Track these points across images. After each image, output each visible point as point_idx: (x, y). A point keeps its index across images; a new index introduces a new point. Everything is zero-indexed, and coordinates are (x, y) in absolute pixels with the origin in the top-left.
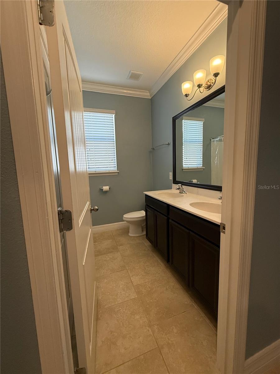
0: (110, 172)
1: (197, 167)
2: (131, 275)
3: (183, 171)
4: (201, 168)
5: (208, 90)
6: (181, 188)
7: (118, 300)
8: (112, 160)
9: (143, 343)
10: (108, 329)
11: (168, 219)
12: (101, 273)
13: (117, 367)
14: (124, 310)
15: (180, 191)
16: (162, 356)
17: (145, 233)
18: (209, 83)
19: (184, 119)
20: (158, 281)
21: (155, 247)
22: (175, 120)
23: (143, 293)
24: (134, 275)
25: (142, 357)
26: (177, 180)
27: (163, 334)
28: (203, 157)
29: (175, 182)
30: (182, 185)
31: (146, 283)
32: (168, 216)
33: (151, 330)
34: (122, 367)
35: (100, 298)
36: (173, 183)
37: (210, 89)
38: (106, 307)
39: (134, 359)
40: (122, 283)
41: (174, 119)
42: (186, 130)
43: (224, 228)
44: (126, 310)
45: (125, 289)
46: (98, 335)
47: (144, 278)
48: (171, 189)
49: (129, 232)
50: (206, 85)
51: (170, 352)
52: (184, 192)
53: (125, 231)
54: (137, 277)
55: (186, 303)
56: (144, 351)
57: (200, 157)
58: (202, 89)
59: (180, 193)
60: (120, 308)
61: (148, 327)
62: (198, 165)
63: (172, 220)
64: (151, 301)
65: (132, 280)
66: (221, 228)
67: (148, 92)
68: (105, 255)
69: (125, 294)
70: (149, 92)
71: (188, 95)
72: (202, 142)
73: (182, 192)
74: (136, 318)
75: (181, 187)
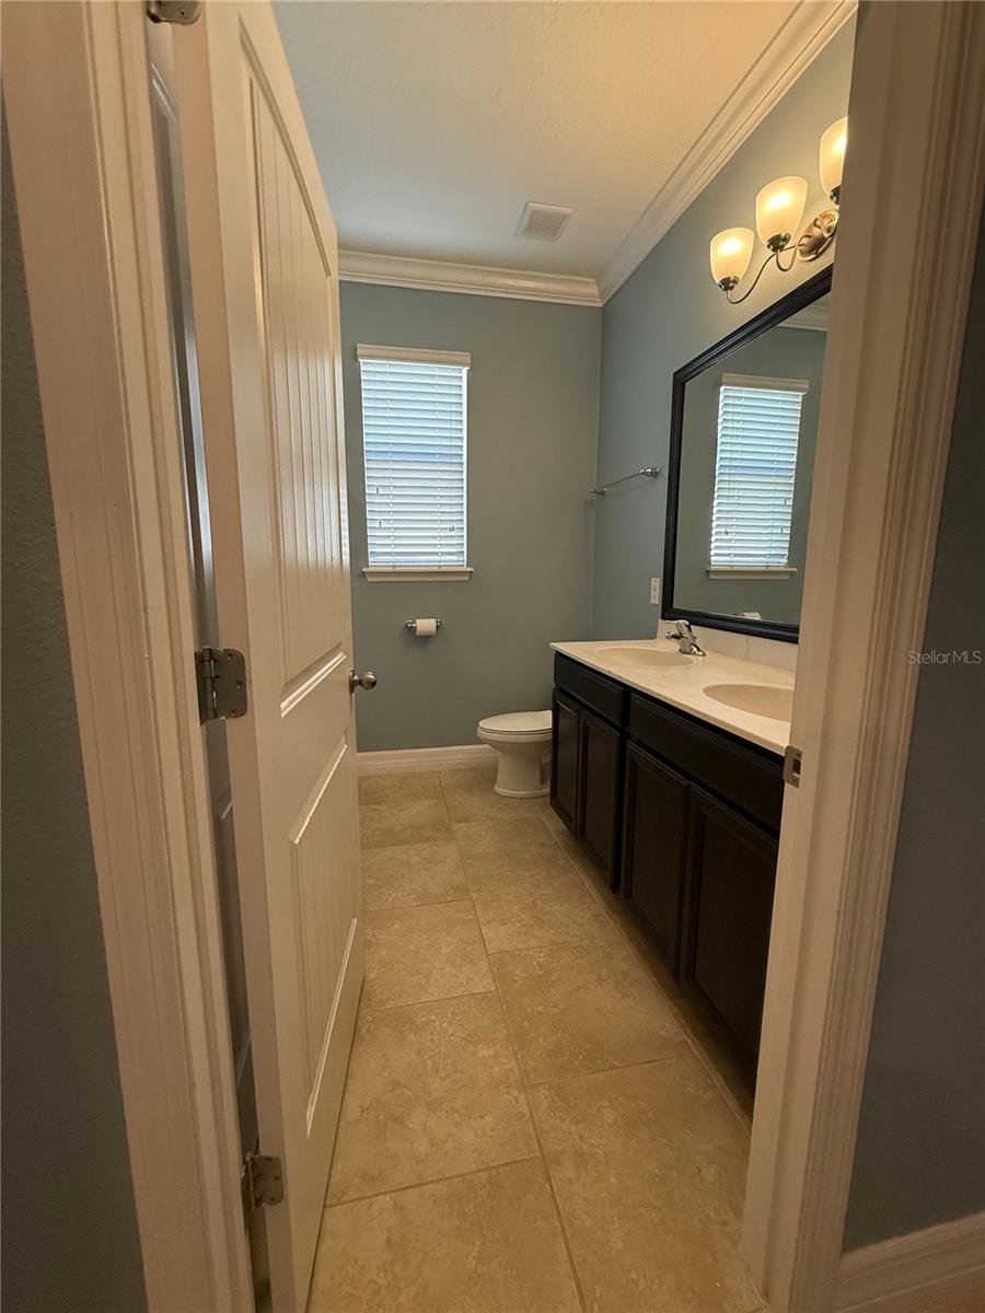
0: (443, 569)
1: (768, 567)
2: (482, 919)
3: (712, 577)
4: (782, 569)
5: (814, 259)
6: (687, 635)
7: (430, 990)
8: (452, 529)
9: (492, 1136)
10: (386, 1074)
11: (624, 737)
12: (387, 900)
13: (398, 1190)
14: (445, 1025)
15: (682, 645)
16: (551, 1188)
17: (547, 789)
18: (816, 232)
19: (727, 384)
20: (575, 951)
21: (576, 837)
22: (684, 384)
23: (515, 982)
24: (494, 920)
25: (484, 1175)
26: (675, 606)
27: (565, 1119)
28: (792, 528)
29: (669, 612)
30: (691, 623)
31: (529, 949)
32: (626, 729)
33: (527, 1098)
34: (413, 1193)
35: (374, 977)
36: (663, 618)
37: (818, 256)
38: (388, 1007)
39: (456, 1176)
40: (449, 939)
41: (681, 380)
42: (729, 425)
43: (797, 767)
44: (450, 1023)
45: (458, 960)
46: (351, 1086)
47: (525, 935)
48: (654, 638)
49: (494, 781)
50: (805, 241)
51: (579, 1178)
52: (695, 649)
53: (484, 778)
54: (502, 928)
55: (663, 1033)
56: (493, 1161)
57: (782, 527)
58: (785, 257)
59: (682, 652)
60: (433, 1017)
61: (518, 1088)
62: (771, 560)
63: (639, 743)
64: (540, 1009)
65: (485, 937)
66: (788, 765)
67: (592, 280)
68: (408, 846)
69: (456, 976)
70: (597, 283)
71: (735, 282)
72: (793, 473)
73: (688, 650)
74: (480, 1055)
75: (686, 629)
